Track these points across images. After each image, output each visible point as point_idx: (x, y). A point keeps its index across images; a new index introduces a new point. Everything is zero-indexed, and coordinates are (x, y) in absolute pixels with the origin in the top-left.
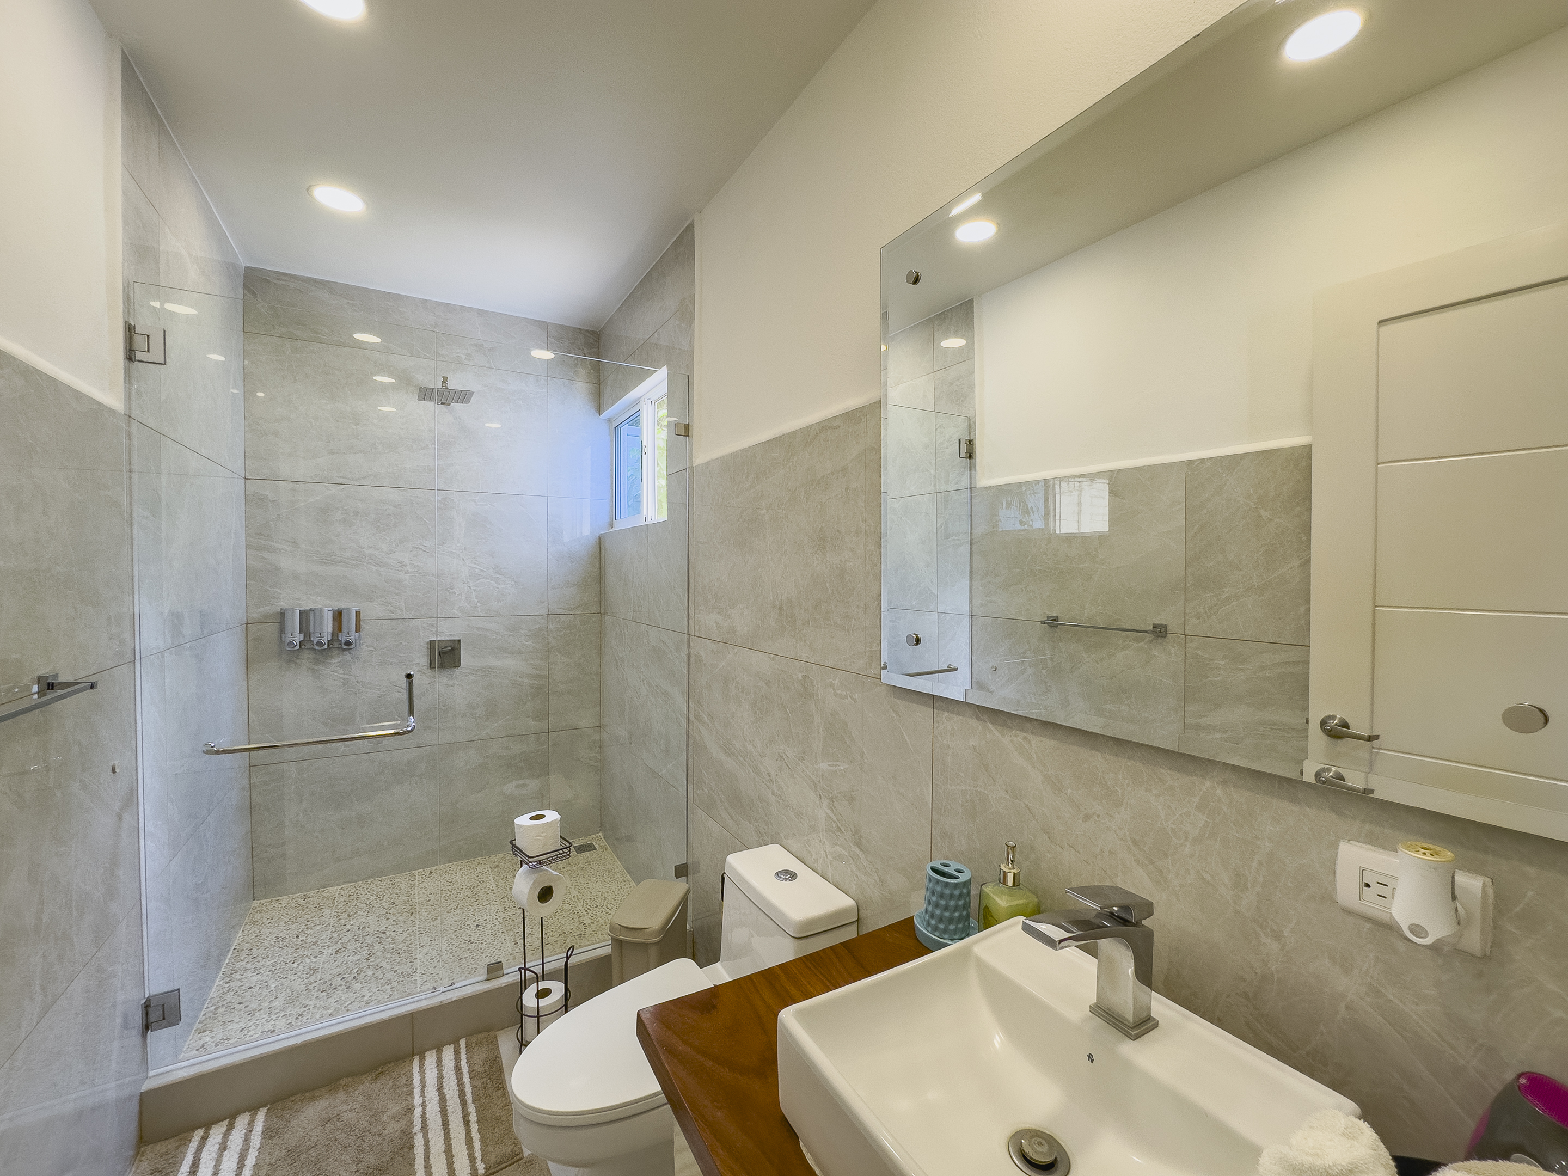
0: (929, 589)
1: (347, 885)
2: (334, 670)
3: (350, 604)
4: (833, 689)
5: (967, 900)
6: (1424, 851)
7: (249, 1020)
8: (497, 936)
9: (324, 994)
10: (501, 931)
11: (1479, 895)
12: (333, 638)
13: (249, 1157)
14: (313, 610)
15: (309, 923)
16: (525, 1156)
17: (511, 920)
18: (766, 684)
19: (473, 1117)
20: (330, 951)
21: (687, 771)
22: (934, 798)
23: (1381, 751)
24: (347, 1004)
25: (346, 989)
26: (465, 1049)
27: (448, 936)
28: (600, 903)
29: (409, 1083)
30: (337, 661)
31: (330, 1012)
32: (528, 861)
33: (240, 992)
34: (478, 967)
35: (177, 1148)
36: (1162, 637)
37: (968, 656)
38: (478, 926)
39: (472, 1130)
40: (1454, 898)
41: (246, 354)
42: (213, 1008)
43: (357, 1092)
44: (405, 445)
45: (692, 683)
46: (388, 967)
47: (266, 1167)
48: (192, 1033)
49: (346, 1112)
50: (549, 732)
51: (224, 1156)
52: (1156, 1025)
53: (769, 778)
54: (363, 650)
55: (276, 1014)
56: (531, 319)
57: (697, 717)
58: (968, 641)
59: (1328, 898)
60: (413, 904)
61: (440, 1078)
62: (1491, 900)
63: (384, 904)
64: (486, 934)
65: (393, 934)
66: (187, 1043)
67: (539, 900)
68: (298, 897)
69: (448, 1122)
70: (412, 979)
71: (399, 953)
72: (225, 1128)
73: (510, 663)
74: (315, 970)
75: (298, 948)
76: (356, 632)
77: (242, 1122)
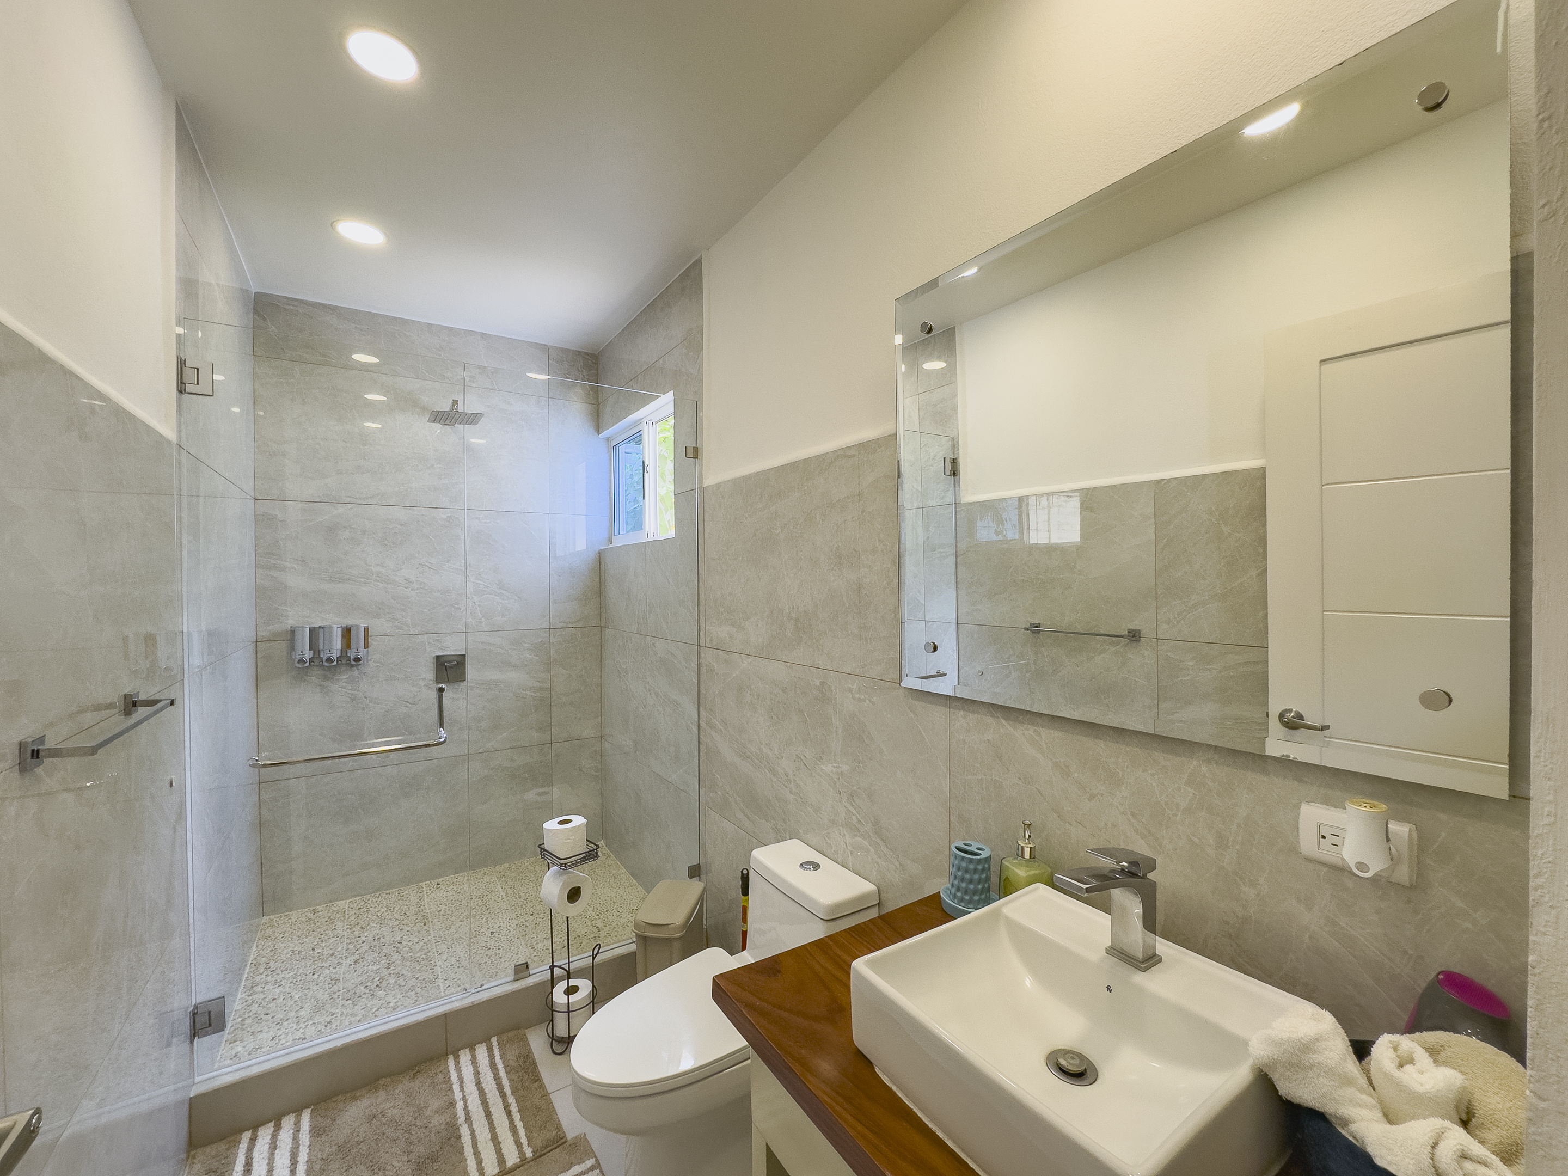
0: (916, 599)
1: (355, 899)
2: (341, 686)
3: (358, 621)
4: (852, 693)
5: (989, 873)
6: (1365, 805)
7: (278, 1030)
8: (513, 942)
9: (350, 1002)
10: (516, 937)
11: (1407, 838)
12: (341, 654)
13: (300, 1154)
14: (323, 628)
15: (323, 936)
16: (568, 1139)
17: (524, 926)
18: (783, 690)
19: (514, 1108)
20: (348, 962)
21: (699, 775)
22: (951, 788)
23: (1331, 740)
24: (374, 1010)
25: (370, 997)
26: (498, 1047)
27: (464, 943)
28: (610, 907)
29: (448, 1080)
30: (345, 677)
31: (358, 1018)
32: (560, 863)
33: (264, 1004)
34: (498, 971)
35: (228, 1149)
36: (1136, 641)
37: (955, 662)
38: (492, 933)
39: (514, 1119)
40: (1388, 840)
41: (255, 377)
42: (240, 1019)
43: (397, 1091)
44: (411, 465)
45: (703, 691)
46: (409, 974)
47: (319, 1162)
48: (223, 1045)
49: (389, 1108)
50: (551, 743)
51: (276, 1155)
52: (1160, 960)
53: (787, 778)
54: (370, 667)
55: (305, 1022)
56: (532, 342)
57: (709, 724)
58: (955, 648)
59: (1294, 849)
60: (425, 914)
61: (477, 1073)
62: (1415, 842)
63: (395, 915)
64: (502, 940)
65: (409, 944)
66: (220, 1054)
67: (568, 901)
68: (307, 912)
69: (490, 1113)
70: (436, 984)
71: (418, 961)
72: (272, 1129)
73: (513, 676)
74: (337, 981)
75: (316, 961)
76: (365, 648)
77: (288, 1123)
